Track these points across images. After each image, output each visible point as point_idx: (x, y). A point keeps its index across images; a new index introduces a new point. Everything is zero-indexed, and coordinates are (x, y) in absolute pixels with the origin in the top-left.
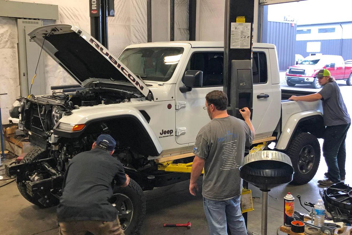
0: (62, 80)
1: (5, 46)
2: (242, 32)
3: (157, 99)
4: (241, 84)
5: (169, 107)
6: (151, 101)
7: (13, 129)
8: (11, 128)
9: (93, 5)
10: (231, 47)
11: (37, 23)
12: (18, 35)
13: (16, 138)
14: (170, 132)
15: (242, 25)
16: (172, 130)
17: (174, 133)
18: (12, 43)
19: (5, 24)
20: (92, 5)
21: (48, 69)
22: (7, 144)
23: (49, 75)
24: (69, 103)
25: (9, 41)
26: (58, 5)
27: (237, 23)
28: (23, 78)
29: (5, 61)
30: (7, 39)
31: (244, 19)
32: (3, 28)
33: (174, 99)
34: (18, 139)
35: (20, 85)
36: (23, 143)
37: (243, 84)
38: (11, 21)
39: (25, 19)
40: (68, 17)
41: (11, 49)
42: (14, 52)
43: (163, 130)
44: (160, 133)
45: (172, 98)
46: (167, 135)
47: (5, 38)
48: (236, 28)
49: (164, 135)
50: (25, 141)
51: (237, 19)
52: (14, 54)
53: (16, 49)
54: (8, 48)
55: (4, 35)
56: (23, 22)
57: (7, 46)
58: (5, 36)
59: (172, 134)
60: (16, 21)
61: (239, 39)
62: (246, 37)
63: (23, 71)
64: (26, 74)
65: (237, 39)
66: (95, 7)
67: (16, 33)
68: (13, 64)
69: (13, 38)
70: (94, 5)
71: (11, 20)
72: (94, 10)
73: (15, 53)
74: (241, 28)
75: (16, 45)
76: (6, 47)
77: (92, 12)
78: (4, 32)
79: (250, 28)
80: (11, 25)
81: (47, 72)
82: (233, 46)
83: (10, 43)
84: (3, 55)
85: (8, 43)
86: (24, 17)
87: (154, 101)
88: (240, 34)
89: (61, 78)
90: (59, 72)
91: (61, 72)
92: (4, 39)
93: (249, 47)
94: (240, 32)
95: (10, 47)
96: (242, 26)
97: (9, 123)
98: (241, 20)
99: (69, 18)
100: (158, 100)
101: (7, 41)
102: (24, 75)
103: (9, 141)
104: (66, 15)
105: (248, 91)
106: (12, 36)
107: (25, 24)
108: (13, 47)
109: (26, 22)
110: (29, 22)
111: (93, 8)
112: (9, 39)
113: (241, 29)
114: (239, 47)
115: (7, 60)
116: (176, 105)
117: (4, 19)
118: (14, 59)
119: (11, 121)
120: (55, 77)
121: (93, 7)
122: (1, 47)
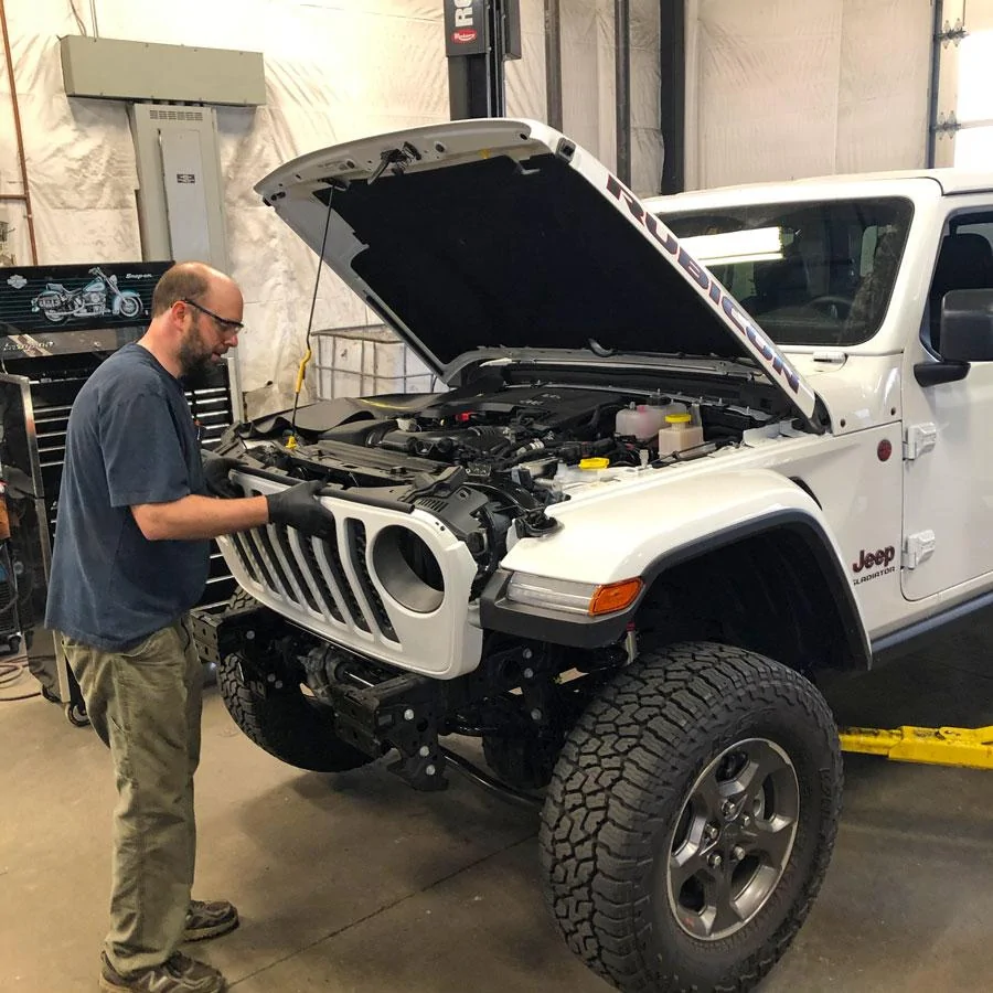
1: (96, 200)
3: (843, 424)
5: (884, 451)
6: (823, 433)
9: (458, 13)
11: (199, 116)
12: (138, 159)
14: (885, 556)
16: (892, 549)
18: (117, 188)
19: (93, 122)
20: (458, 11)
24: (510, 473)
25: (108, 184)
26: (261, 54)
30: (100, 177)
32: (87, 137)
33: (897, 416)
38: (109, 112)
39: (156, 102)
40: (292, 96)
41: (117, 211)
42: (126, 221)
43: (862, 552)
44: (855, 566)
45: (893, 412)
46: (875, 568)
47: (95, 173)
52: (127, 226)
53: (133, 212)
54: (107, 207)
55: (92, 163)
56: (153, 114)
57: (103, 202)
58: (93, 166)
59: (890, 565)
60: (129, 112)
66: (467, 17)
67: (132, 155)
69: (121, 173)
70: (463, 8)
71: (111, 109)
72: (464, 30)
73: (130, 224)
75: (133, 198)
76: (98, 204)
77: (457, 36)
78: (92, 152)
80: (112, 128)
83: (113, 191)
84: (92, 232)
85: (107, 190)
86: (155, 98)
87: (831, 432)
89: (281, 308)
90: (274, 287)
91: (279, 288)
92: (93, 177)
95: (113, 205)
99: (296, 100)
100: (846, 426)
101: (102, 184)
104: (286, 88)
106: (116, 165)
107: (158, 123)
108: (122, 205)
109: (163, 115)
110: (172, 116)
111: (459, 23)
112: (107, 178)
115: (105, 250)
116: (904, 445)
117: (85, 105)
118: (128, 248)
120: (262, 306)
121: (460, 18)
122: (85, 205)
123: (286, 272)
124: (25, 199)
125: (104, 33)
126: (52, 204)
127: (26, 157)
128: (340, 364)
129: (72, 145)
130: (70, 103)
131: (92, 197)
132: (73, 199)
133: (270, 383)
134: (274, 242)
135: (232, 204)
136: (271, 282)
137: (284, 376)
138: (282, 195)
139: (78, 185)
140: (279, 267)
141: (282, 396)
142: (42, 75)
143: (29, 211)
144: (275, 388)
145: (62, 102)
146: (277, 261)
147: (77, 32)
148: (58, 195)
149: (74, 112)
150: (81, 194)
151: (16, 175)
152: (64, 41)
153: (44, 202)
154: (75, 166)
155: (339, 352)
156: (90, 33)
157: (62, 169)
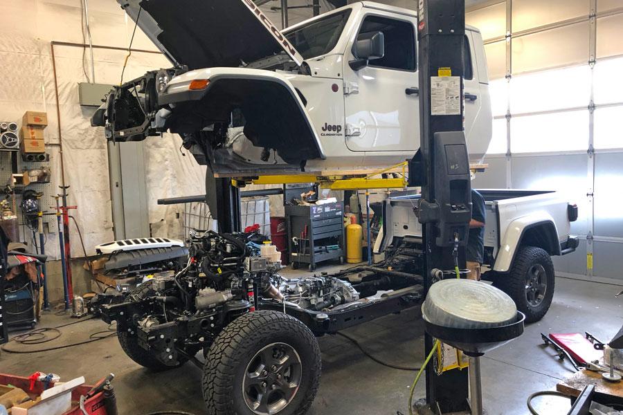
0: (170, 191)
2: (448, 90)
4: (452, 167)
5: (335, 88)
6: (307, 75)
7: (102, 262)
8: (99, 261)
10: (433, 114)
13: (105, 274)
14: (337, 128)
15: (447, 79)
16: (340, 127)
17: (342, 132)
18: (100, 141)
19: (90, 115)
21: (150, 176)
22: (94, 285)
23: (152, 185)
25: (96, 139)
27: (440, 77)
28: (116, 190)
29: (91, 167)
30: (93, 137)
31: (450, 71)
33: (341, 77)
34: (109, 275)
35: (111, 200)
36: (117, 281)
37: (455, 167)
41: (99, 150)
43: (326, 124)
44: (323, 128)
45: (339, 75)
46: (332, 132)
47: (91, 135)
48: (438, 85)
49: (327, 132)
50: (120, 277)
51: (439, 71)
53: (106, 151)
54: (95, 148)
57: (93, 146)
58: (90, 132)
59: (340, 133)
61: (443, 101)
62: (454, 98)
63: (116, 180)
64: (119, 185)
65: (440, 101)
68: (101, 171)
69: (101, 135)
73: (104, 155)
74: (445, 84)
75: (106, 145)
76: (91, 147)
79: (459, 84)
81: (150, 181)
82: (436, 111)
83: (97, 142)
84: (88, 158)
85: (95, 141)
87: (311, 75)
88: (444, 93)
89: (169, 189)
90: (167, 180)
91: (169, 181)
92: (89, 136)
93: (459, 113)
94: (444, 90)
95: (97, 147)
96: (448, 82)
97: (95, 254)
98: (445, 72)
100: (317, 74)
101: (93, 139)
102: (117, 186)
103: (97, 281)
105: (463, 177)
106: (99, 131)
108: (101, 147)
112: (96, 137)
113: (447, 86)
114: (443, 113)
115: (93, 166)
116: (344, 88)
117: (88, 109)
118: (103, 164)
119: (98, 251)
120: (161, 188)
122: (86, 147)
123: (172, 174)
124: (60, 145)
125: (98, 81)
126: (71, 147)
127: (61, 128)
128: (193, 212)
129: (81, 124)
130: (82, 108)
131: (88, 145)
132: (80, 145)
133: (162, 220)
134: (167, 162)
135: (150, 147)
136: (165, 178)
137: (169, 217)
138: (128, 5)
139: (83, 140)
140: (169, 172)
141: (167, 226)
142: (70, 97)
143: (61, 150)
144: (165, 222)
145: (78, 108)
146: (167, 170)
147: (86, 81)
148: (74, 144)
149: (83, 112)
150: (84, 143)
151: (56, 136)
152: (80, 84)
153: (68, 146)
154: (82, 132)
155: (193, 207)
156: (91, 81)
157: (76, 133)
